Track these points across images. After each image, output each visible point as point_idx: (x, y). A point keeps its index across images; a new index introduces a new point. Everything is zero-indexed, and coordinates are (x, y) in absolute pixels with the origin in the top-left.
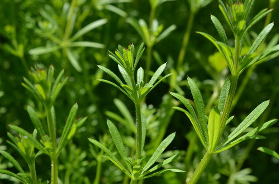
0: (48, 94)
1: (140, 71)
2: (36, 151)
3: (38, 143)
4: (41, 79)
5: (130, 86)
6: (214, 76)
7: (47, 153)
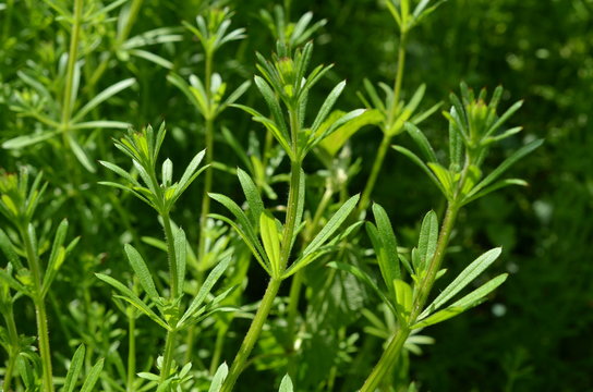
0: (22, 209)
1: (168, 166)
2: (13, 292)
3: (13, 280)
4: (10, 187)
5: (151, 190)
6: (326, 163)
7: (27, 293)
